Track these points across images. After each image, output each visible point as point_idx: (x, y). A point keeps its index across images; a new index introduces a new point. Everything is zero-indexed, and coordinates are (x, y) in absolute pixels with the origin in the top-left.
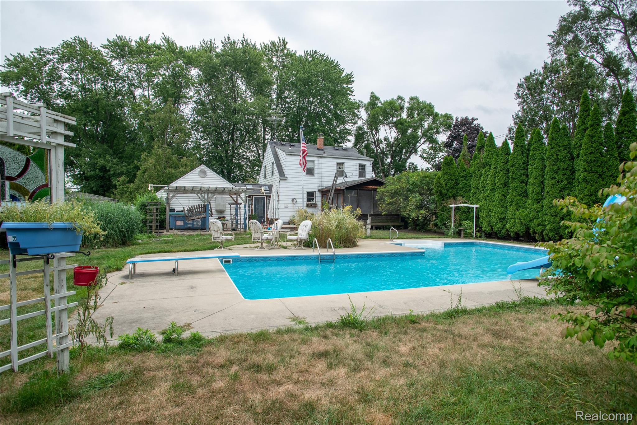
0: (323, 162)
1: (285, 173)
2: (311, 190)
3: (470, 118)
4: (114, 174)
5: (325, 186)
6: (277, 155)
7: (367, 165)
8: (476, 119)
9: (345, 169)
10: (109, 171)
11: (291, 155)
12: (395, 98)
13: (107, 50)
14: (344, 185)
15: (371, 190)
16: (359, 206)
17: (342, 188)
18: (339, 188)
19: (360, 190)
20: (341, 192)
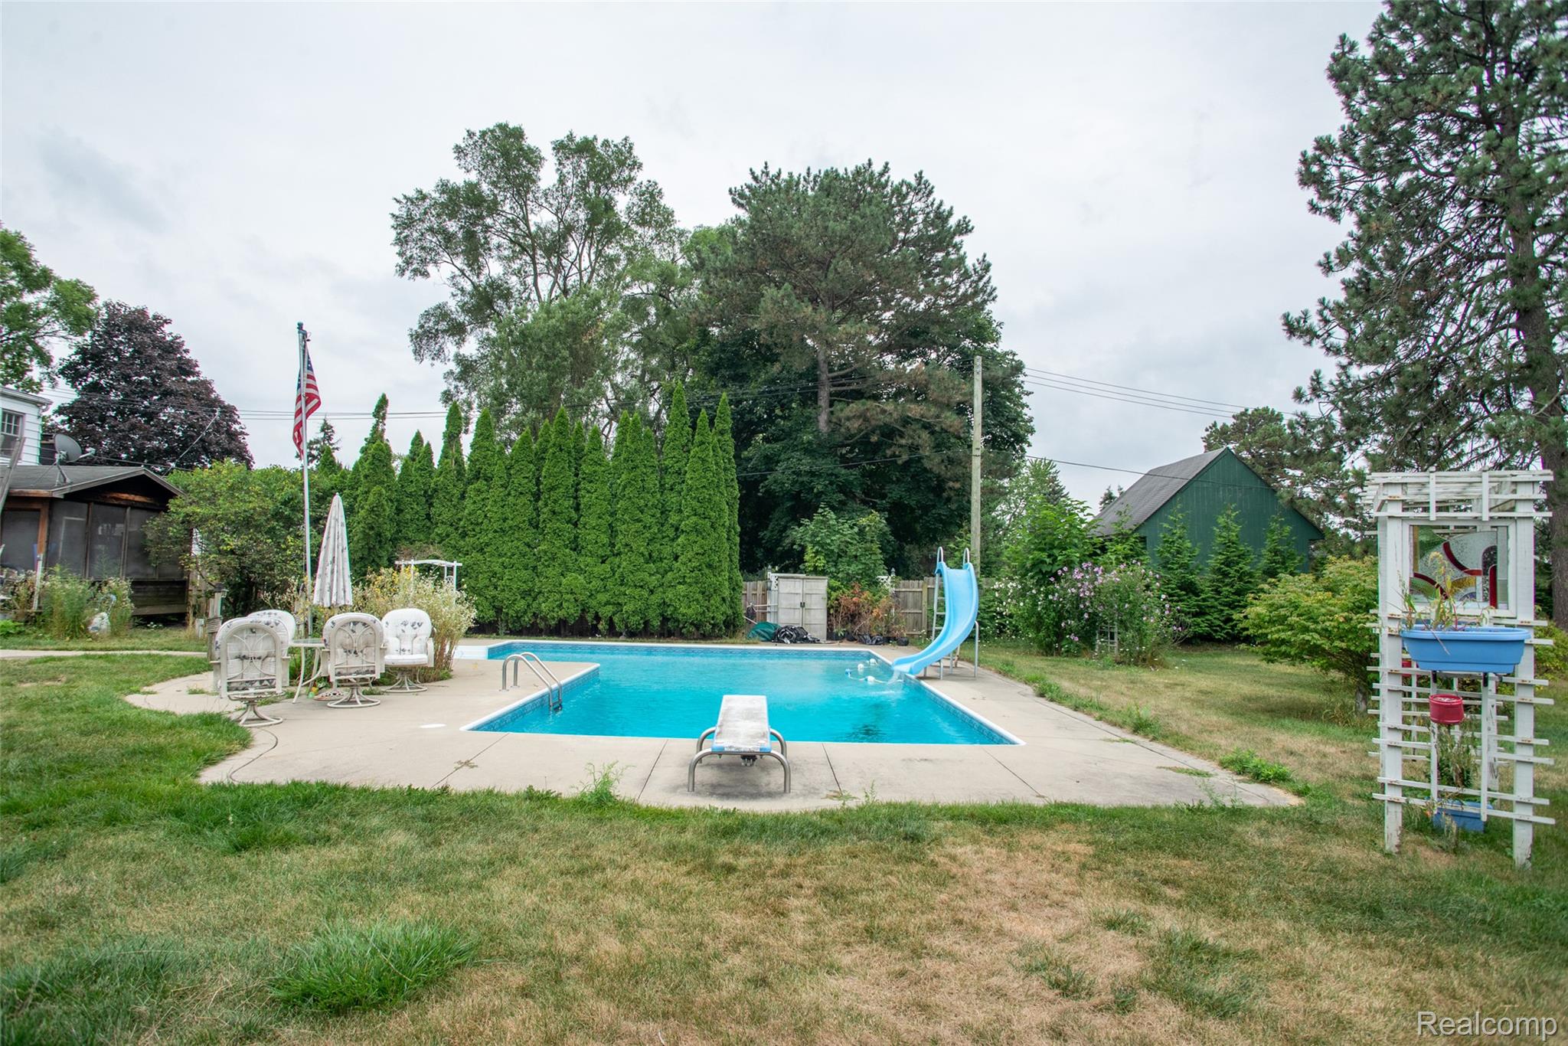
14: (59, 486)
15: (125, 507)
16: (89, 555)
17: (56, 495)
18: (44, 493)
19: (96, 503)
20: (36, 506)
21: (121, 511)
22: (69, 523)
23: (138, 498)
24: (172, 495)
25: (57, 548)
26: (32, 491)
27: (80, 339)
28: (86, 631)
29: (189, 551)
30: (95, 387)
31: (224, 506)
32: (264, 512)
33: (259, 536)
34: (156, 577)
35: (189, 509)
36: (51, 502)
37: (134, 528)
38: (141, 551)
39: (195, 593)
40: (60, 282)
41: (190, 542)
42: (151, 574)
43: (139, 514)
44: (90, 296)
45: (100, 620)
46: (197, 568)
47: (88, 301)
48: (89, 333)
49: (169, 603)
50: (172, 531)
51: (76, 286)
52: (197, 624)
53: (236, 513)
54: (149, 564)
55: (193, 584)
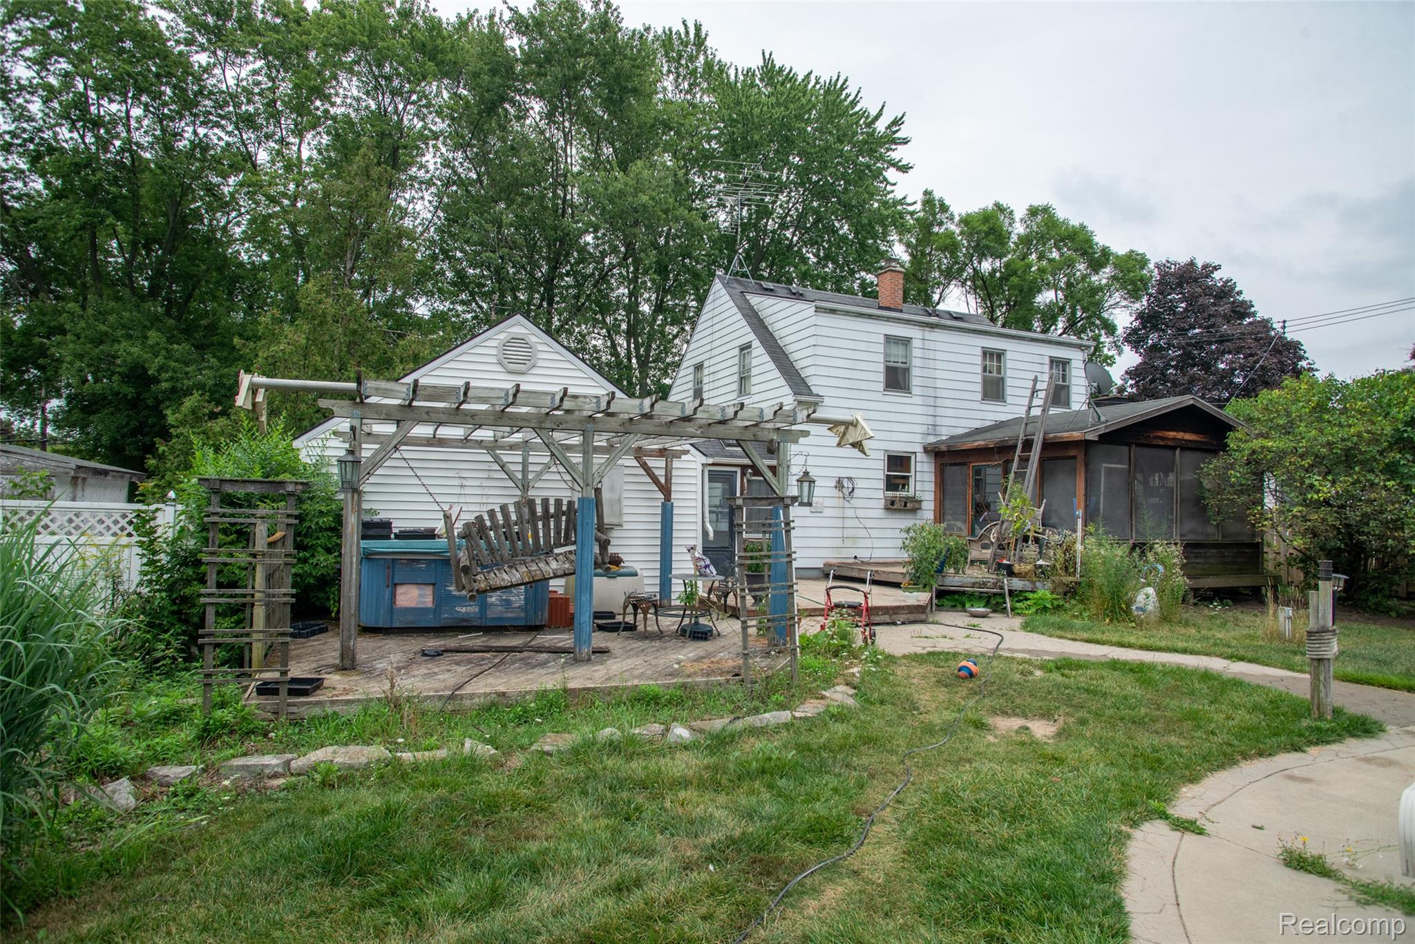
0: (939, 346)
1: (810, 382)
2: (899, 448)
3: (1200, 264)
4: (174, 390)
5: (945, 433)
6: (761, 321)
7: (1074, 364)
8: (1216, 268)
9: (1009, 373)
10: (156, 380)
11: (833, 311)
12: (990, 206)
13: (173, 15)
14: (1093, 425)
15: (1173, 448)
16: (1133, 509)
17: (1090, 437)
18: (1076, 435)
19: (1139, 445)
20: (1072, 453)
21: (1168, 453)
22: (1110, 472)
23: (1188, 436)
24: (1230, 428)
25: (1098, 502)
26: (1065, 434)
27: (1137, 305)
28: (1128, 611)
29: (1260, 502)
30: (1154, 348)
31: (1309, 434)
32: (1375, 440)
33: (1371, 476)
34: (1219, 538)
35: (1257, 444)
36: (1086, 445)
37: (1188, 477)
38: (1197, 504)
39: (1271, 556)
40: (1117, 257)
41: (1260, 489)
42: (1212, 533)
43: (1190, 457)
44: (1143, 262)
45: (1146, 598)
46: (1273, 527)
47: (1142, 268)
48: (1146, 298)
49: (1239, 572)
50: (1235, 476)
51: (1131, 255)
52: (1281, 616)
53: (1329, 444)
54: (1207, 521)
55: (1269, 545)
